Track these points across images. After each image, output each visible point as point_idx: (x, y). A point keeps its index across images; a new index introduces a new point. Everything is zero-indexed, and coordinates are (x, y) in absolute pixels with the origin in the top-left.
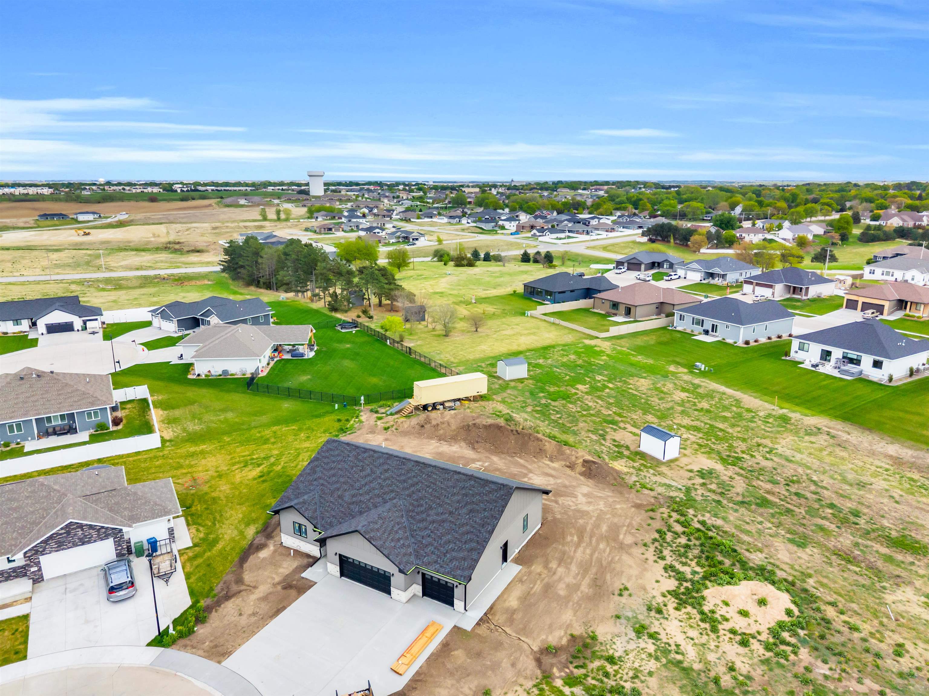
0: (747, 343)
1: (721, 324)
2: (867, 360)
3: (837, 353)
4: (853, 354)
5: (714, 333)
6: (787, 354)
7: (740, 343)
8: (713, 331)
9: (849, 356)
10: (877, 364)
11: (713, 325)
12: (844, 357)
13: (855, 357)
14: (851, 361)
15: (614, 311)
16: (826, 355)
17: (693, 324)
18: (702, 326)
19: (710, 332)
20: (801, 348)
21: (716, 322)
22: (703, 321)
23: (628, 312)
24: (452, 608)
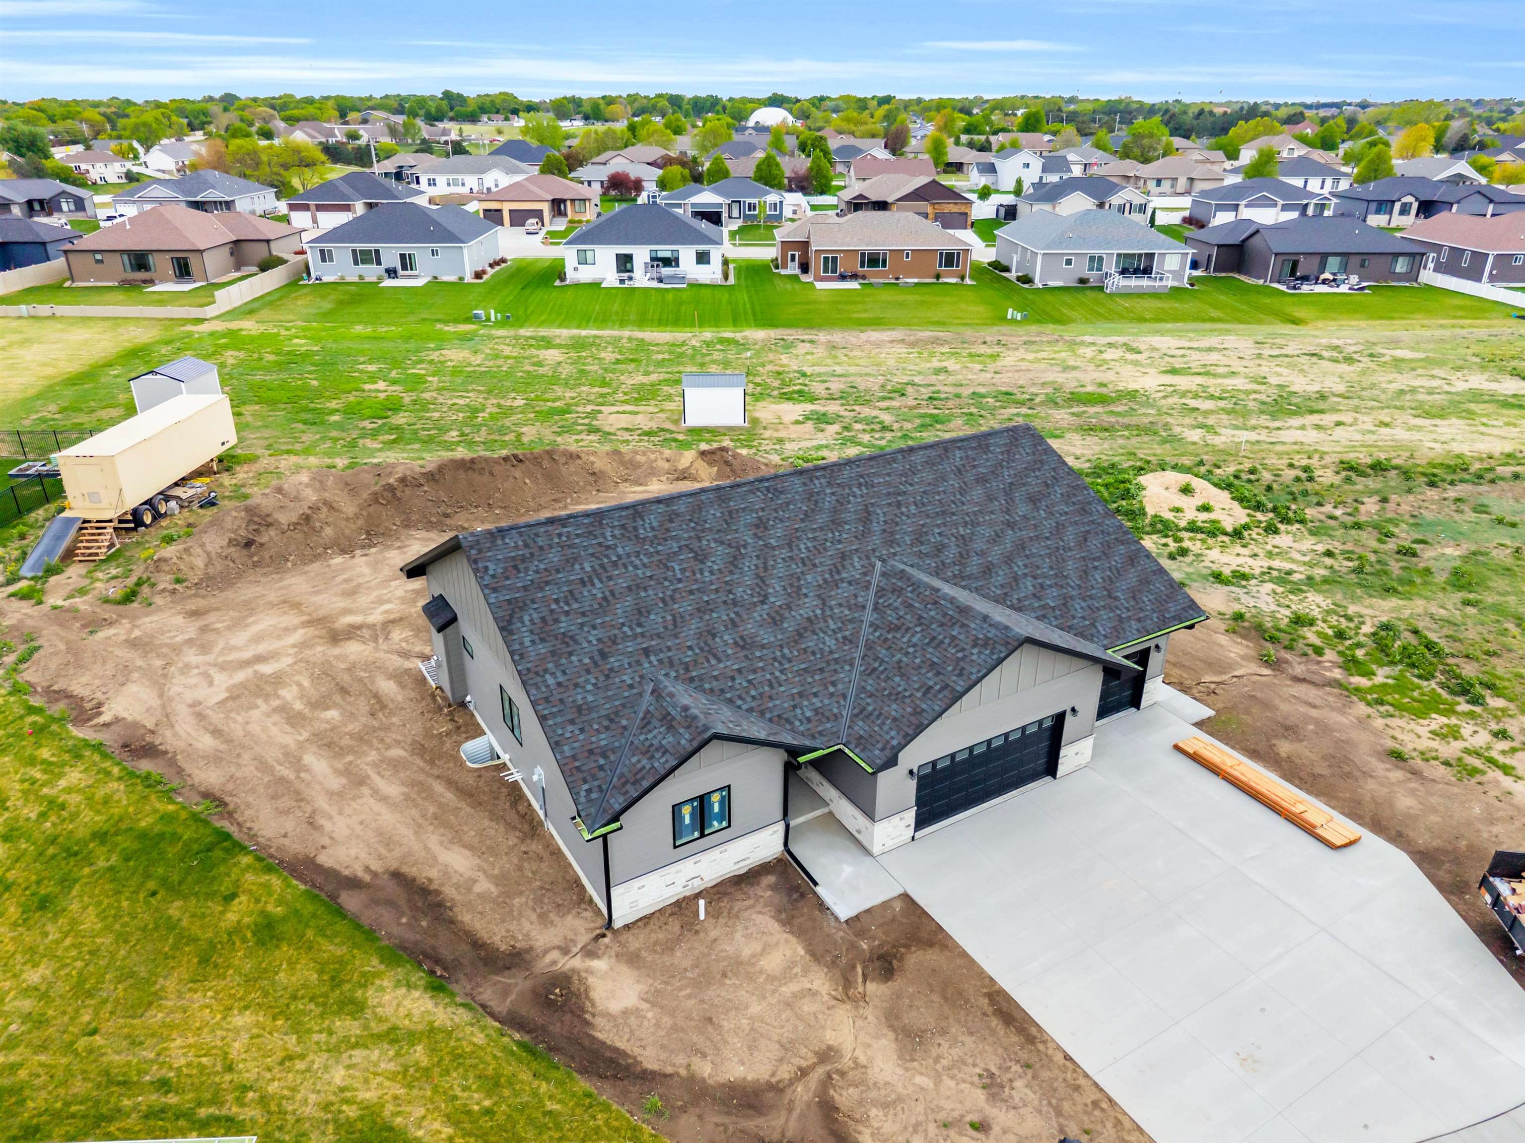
0: (478, 275)
1: (419, 251)
2: (687, 254)
3: (641, 254)
4: (664, 251)
5: (409, 272)
6: (562, 277)
7: (469, 278)
8: (404, 268)
9: (661, 255)
10: (703, 258)
11: (403, 256)
12: (652, 259)
13: (668, 255)
14: (667, 262)
15: (142, 275)
16: (624, 263)
17: (356, 263)
18: (379, 263)
19: (401, 272)
20: (583, 261)
21: (407, 248)
22: (377, 252)
23: (183, 270)
24: (1133, 710)
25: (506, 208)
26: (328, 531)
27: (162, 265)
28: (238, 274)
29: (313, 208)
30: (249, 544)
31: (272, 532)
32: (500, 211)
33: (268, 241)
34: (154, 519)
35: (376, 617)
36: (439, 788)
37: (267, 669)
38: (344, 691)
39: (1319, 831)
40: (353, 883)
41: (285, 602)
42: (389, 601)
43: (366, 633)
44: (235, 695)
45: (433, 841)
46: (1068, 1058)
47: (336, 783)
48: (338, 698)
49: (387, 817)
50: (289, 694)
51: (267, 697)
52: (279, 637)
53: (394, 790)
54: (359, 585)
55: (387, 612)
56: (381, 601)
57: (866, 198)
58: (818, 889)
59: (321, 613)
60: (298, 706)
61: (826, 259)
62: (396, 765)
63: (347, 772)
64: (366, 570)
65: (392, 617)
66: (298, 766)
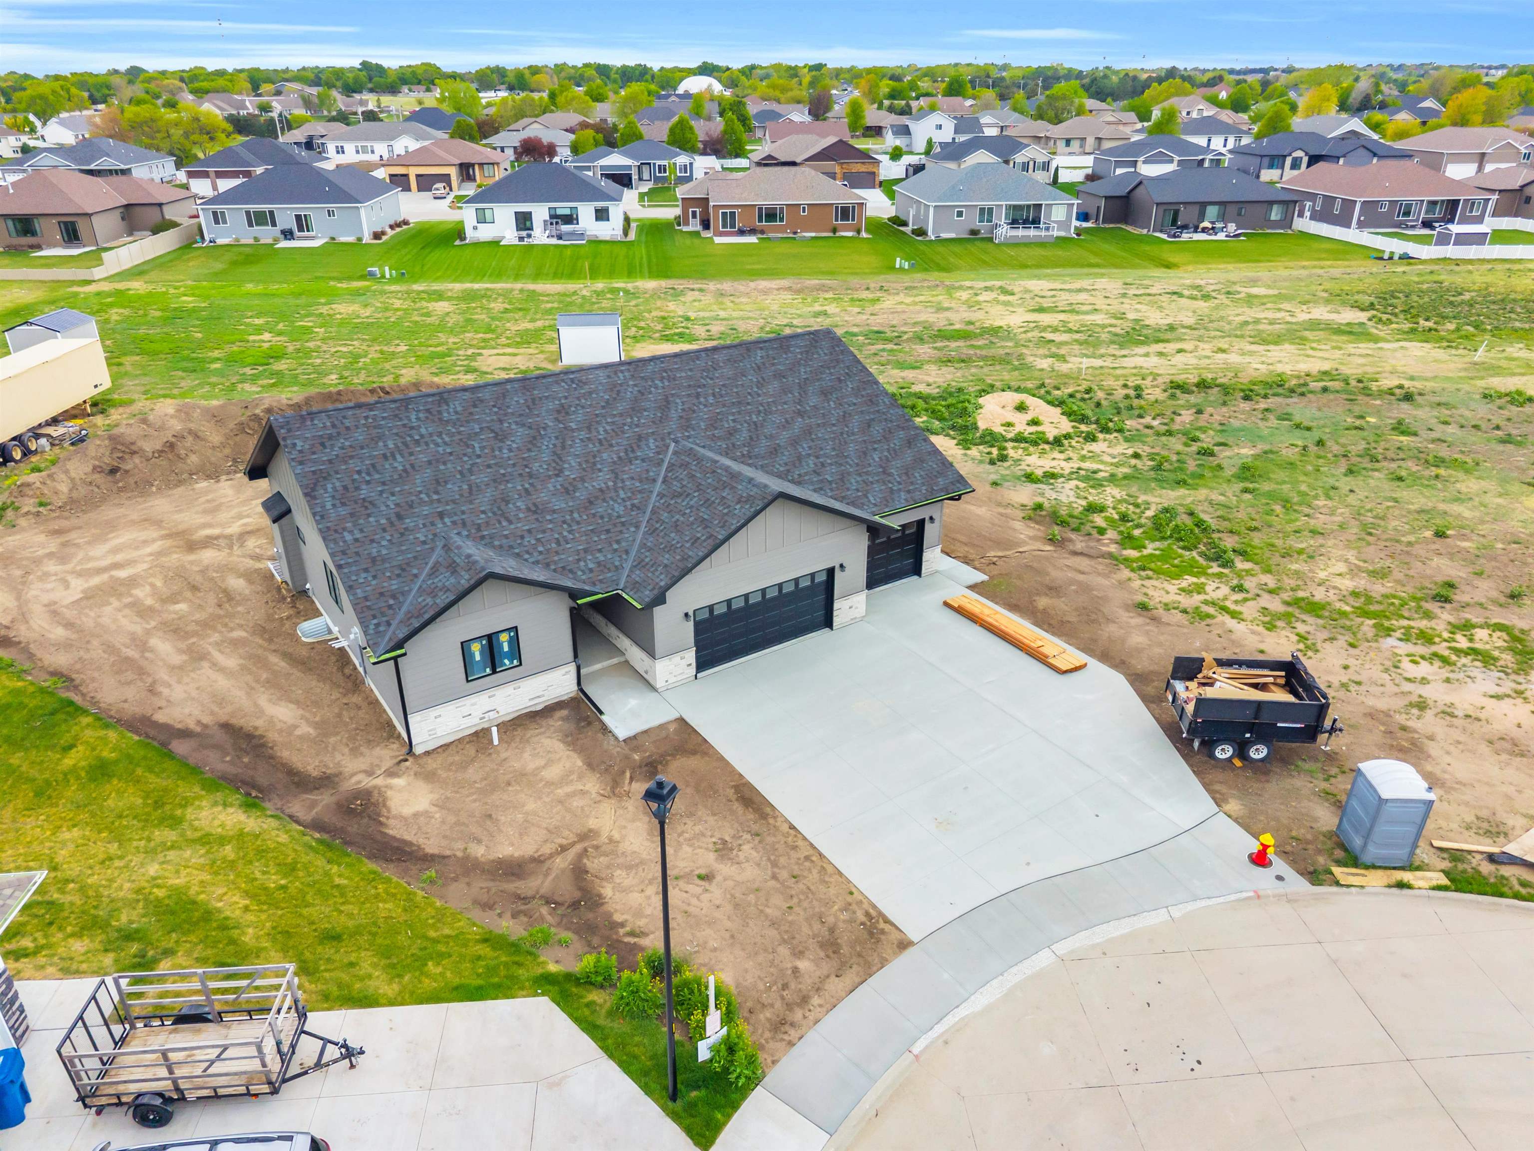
0: (377, 236)
2: (586, 212)
3: (540, 212)
4: (563, 208)
5: (306, 233)
6: (461, 235)
7: (367, 238)
8: (300, 229)
9: (559, 212)
11: (298, 217)
12: (551, 217)
13: (568, 212)
16: (524, 221)
17: (250, 225)
18: (274, 224)
19: (297, 233)
22: (272, 213)
23: (71, 235)
24: (916, 577)
25: (413, 172)
26: (194, 459)
27: (50, 229)
28: (130, 239)
29: (212, 175)
30: (113, 471)
31: (137, 460)
32: (406, 176)
33: (160, 205)
34: (24, 455)
35: (235, 529)
36: (274, 659)
37: (122, 574)
38: (194, 588)
39: (1052, 661)
40: (185, 734)
41: (146, 520)
42: (248, 516)
43: (223, 542)
44: (89, 596)
45: (263, 700)
46: (792, 827)
47: (177, 659)
48: (188, 594)
49: (222, 683)
50: (142, 593)
51: (120, 596)
52: (137, 548)
53: (231, 662)
54: (221, 504)
55: (245, 525)
56: (240, 517)
57: (776, 159)
58: (603, 718)
59: (181, 527)
60: (149, 602)
61: (724, 214)
62: (236, 643)
63: (189, 650)
64: (230, 492)
65: (249, 528)
66: (143, 646)
